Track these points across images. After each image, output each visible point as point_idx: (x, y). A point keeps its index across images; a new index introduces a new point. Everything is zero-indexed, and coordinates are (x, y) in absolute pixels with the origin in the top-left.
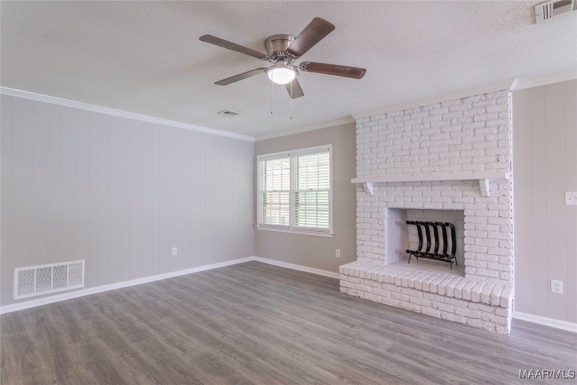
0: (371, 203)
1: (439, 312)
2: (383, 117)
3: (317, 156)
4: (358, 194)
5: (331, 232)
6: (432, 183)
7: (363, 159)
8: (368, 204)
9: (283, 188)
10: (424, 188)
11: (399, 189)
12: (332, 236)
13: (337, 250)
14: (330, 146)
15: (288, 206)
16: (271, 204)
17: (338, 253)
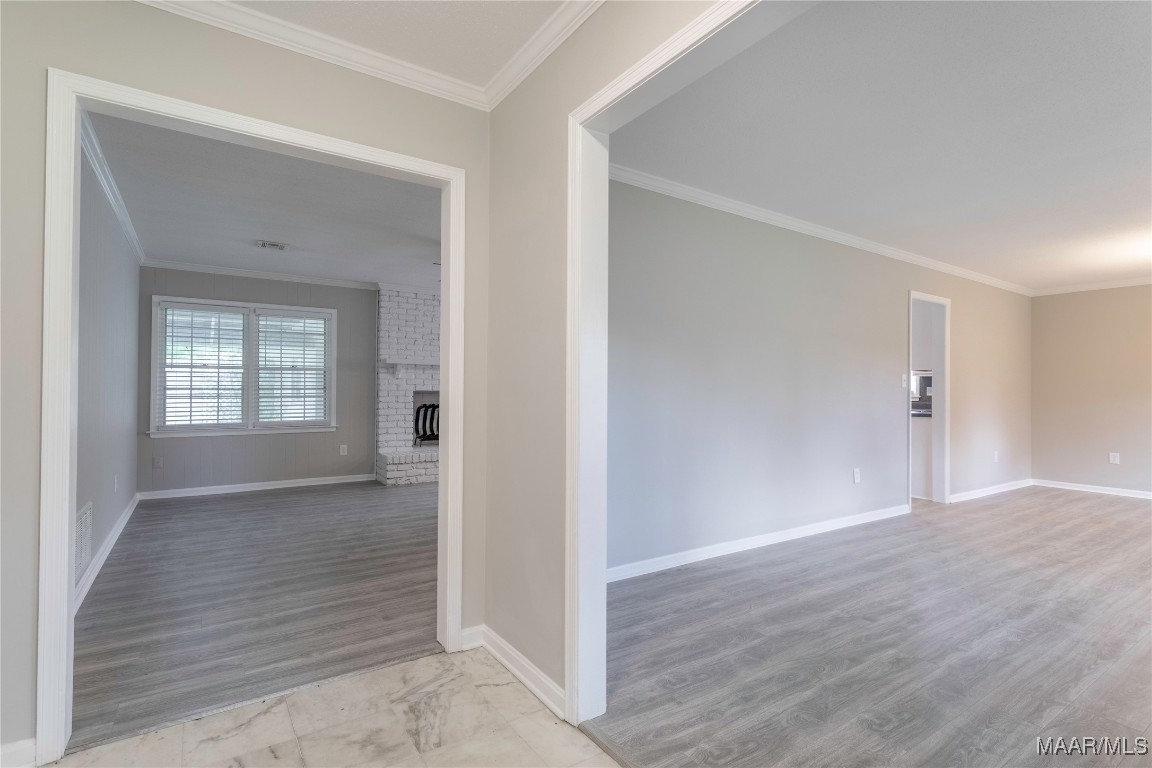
0: (398, 386)
2: (413, 296)
4: (381, 376)
5: (334, 424)
8: (395, 387)
9: (221, 362)
12: (334, 430)
13: (342, 446)
14: (335, 312)
15: (240, 392)
16: (191, 389)
17: (344, 450)
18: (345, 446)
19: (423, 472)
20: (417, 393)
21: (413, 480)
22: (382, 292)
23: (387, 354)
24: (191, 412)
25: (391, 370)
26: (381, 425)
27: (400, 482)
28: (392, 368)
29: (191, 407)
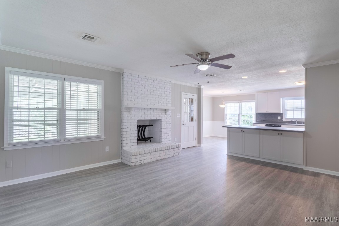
0: (131, 117)
1: (162, 157)
3: (87, 85)
5: (103, 137)
6: (153, 109)
7: (127, 94)
9: (46, 106)
10: (151, 111)
11: (143, 111)
12: (103, 139)
13: (106, 147)
14: (103, 82)
16: (29, 121)
17: (107, 149)
18: (108, 147)
19: (145, 158)
20: (138, 120)
21: (142, 162)
22: (125, 74)
23: (127, 102)
24: (29, 134)
25: (128, 111)
26: (124, 136)
27: (137, 164)
28: (129, 109)
29: (29, 131)
